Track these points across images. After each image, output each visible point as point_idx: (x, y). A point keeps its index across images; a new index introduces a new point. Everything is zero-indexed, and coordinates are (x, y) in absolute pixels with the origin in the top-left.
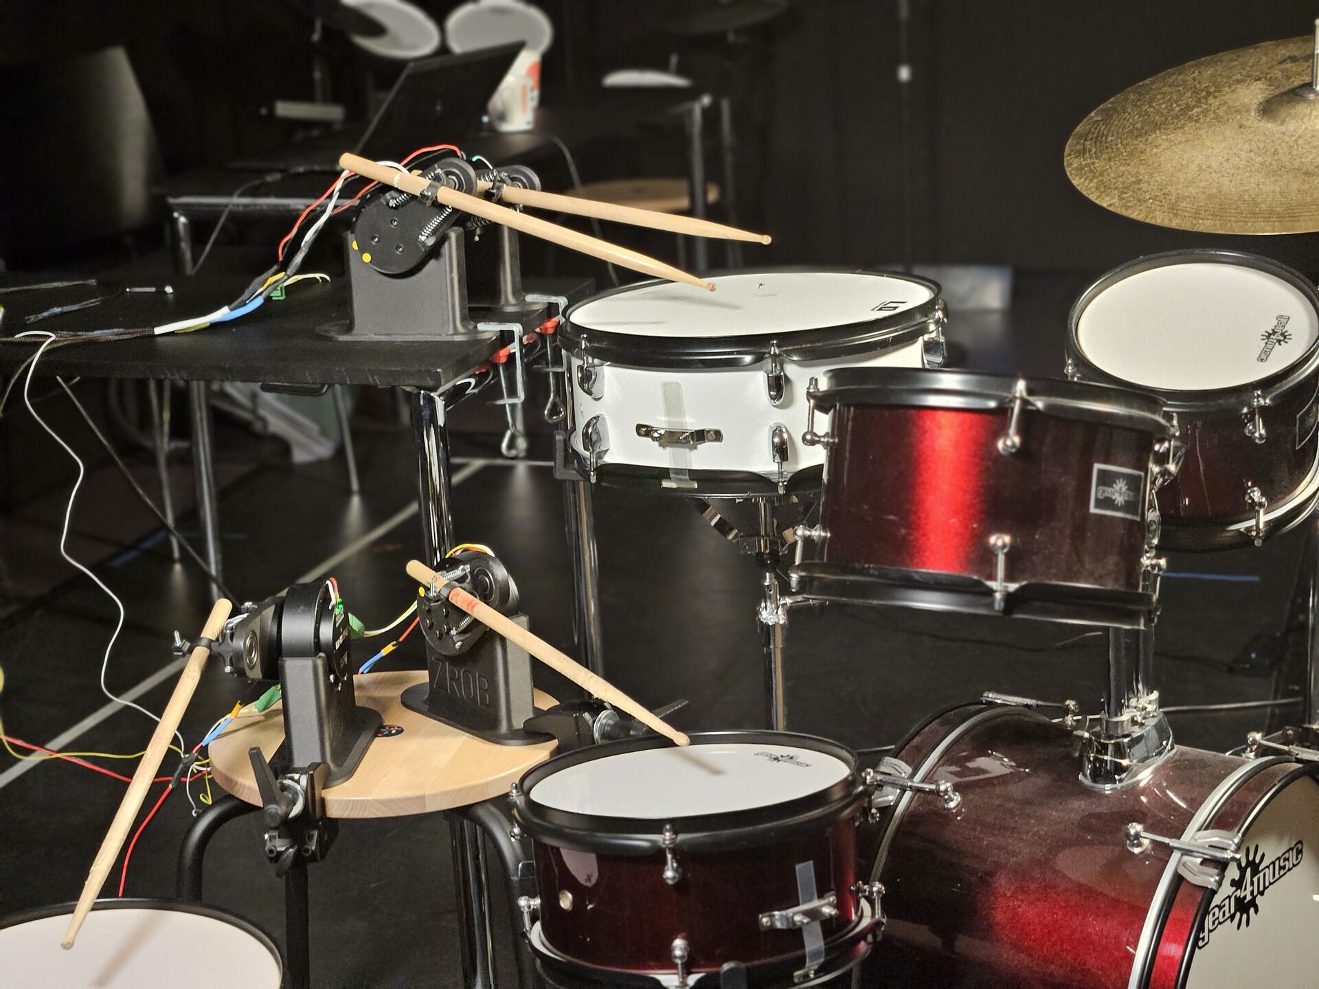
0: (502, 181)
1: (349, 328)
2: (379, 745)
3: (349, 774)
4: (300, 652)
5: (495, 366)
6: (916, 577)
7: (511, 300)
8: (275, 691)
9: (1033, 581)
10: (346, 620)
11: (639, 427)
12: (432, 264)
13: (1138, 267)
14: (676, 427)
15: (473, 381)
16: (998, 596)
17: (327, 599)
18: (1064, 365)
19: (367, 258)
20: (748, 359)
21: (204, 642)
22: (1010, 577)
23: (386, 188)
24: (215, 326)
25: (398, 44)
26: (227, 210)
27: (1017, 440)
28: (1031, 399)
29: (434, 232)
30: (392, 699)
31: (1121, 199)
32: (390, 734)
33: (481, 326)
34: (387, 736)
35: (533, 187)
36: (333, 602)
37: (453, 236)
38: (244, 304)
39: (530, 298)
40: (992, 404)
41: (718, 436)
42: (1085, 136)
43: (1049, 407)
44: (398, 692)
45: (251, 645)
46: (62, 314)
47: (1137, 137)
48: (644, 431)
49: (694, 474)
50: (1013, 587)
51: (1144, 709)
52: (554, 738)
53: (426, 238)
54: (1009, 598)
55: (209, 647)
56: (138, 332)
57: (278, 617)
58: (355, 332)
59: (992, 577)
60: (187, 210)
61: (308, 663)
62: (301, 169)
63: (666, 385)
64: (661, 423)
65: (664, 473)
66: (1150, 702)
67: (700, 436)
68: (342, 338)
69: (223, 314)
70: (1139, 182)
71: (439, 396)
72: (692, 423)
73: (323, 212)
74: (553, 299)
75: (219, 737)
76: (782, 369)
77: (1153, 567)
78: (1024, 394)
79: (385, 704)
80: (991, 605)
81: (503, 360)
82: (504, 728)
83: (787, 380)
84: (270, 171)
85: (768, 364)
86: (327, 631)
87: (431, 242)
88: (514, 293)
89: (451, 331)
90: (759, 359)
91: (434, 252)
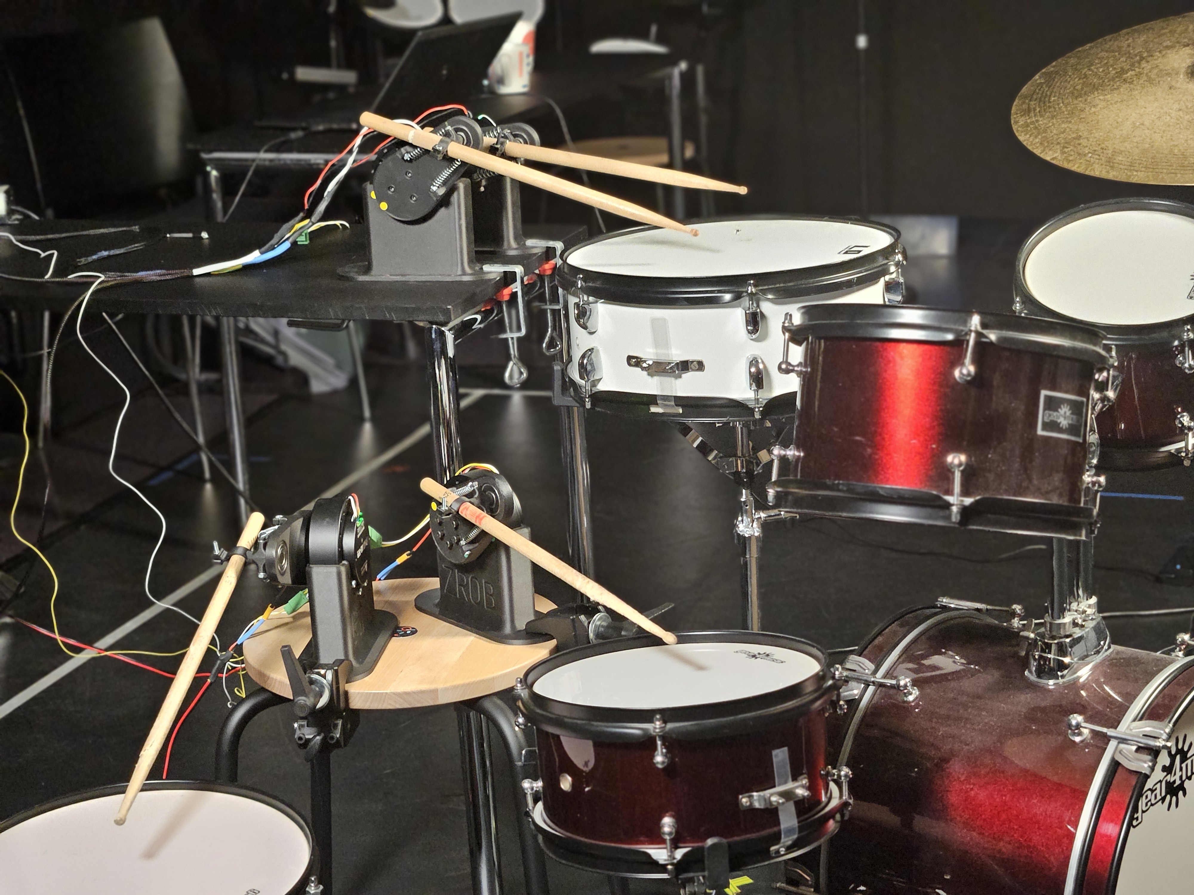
0: (506, 137)
1: (368, 269)
2: (396, 642)
3: (370, 669)
4: (325, 560)
5: (499, 304)
6: (881, 492)
7: (514, 244)
8: (303, 595)
9: (987, 495)
10: (366, 532)
11: (630, 358)
12: (443, 211)
13: (1079, 215)
14: (663, 358)
15: (479, 317)
16: (955, 509)
17: (349, 513)
18: (1013, 302)
19: (384, 206)
20: (728, 297)
21: (240, 551)
22: (966, 492)
23: (401, 143)
24: (247, 268)
25: (405, 15)
26: (254, 165)
27: (972, 369)
28: (985, 332)
29: (444, 183)
30: (407, 603)
31: (1063, 153)
32: (405, 635)
33: (487, 268)
34: (403, 636)
35: (533, 143)
36: (355, 515)
37: (461, 186)
38: (273, 248)
39: (530, 242)
40: (950, 337)
41: (700, 366)
42: (1030, 97)
43: (1002, 340)
44: (412, 597)
45: (282, 553)
46: (109, 257)
47: (1076, 98)
48: (634, 361)
49: (679, 401)
50: (968, 501)
51: (1084, 612)
52: (552, 638)
53: (437, 189)
54: (965, 511)
55: (245, 555)
56: (177, 273)
57: (306, 529)
58: (373, 272)
59: (950, 492)
60: (218, 164)
61: (332, 570)
62: (321, 128)
63: (654, 320)
64: (649, 354)
65: (652, 399)
66: (1090, 606)
67: (684, 366)
68: (362, 278)
69: (254, 257)
70: (1079, 137)
71: (449, 330)
72: (677, 355)
73: (343, 166)
74: (551, 244)
75: (253, 636)
76: (758, 306)
77: (1094, 484)
78: (979, 328)
79: (400, 607)
80: (948, 518)
81: (506, 298)
82: (508, 629)
83: (763, 316)
84: (294, 129)
85: (746, 301)
86: (349, 541)
87: (442, 191)
88: (516, 238)
89: (459, 272)
90: (738, 297)
91: (445, 201)
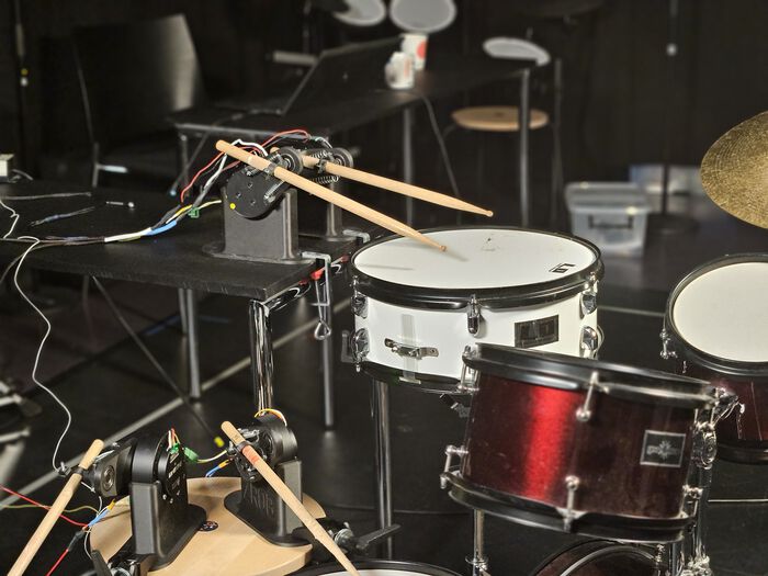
0: (328, 159)
1: (222, 248)
2: (200, 536)
3: (170, 560)
4: (144, 479)
5: (313, 281)
6: (513, 500)
7: (334, 233)
8: (125, 501)
10: (181, 453)
11: (387, 340)
12: (274, 212)
13: (723, 263)
14: (409, 345)
16: (566, 521)
17: (166, 444)
19: (233, 206)
20: (457, 304)
21: (80, 470)
22: (578, 506)
23: (243, 164)
24: (143, 237)
27: (588, 413)
28: (600, 385)
29: (275, 193)
30: (219, 499)
32: (209, 529)
33: (305, 255)
34: (206, 530)
36: (170, 446)
37: (288, 195)
38: (164, 224)
39: (346, 232)
40: (573, 385)
41: (434, 352)
42: (717, 151)
43: (613, 391)
44: (223, 495)
45: (109, 475)
46: (60, 219)
48: (389, 343)
49: (418, 375)
50: (579, 514)
51: (698, 570)
52: (309, 543)
53: (269, 197)
55: (82, 474)
56: (94, 239)
57: (132, 453)
58: (225, 252)
59: (565, 505)
61: (148, 488)
63: (404, 316)
64: (399, 339)
65: (400, 373)
66: (703, 566)
67: (425, 352)
68: (216, 255)
69: (148, 231)
72: (419, 343)
74: (360, 235)
76: (479, 312)
77: (693, 493)
78: (597, 383)
80: (562, 525)
81: (318, 277)
82: (281, 533)
83: (482, 320)
85: (469, 308)
86: (163, 465)
87: (272, 200)
88: (336, 229)
89: (285, 257)
90: (464, 305)
91: (276, 205)
